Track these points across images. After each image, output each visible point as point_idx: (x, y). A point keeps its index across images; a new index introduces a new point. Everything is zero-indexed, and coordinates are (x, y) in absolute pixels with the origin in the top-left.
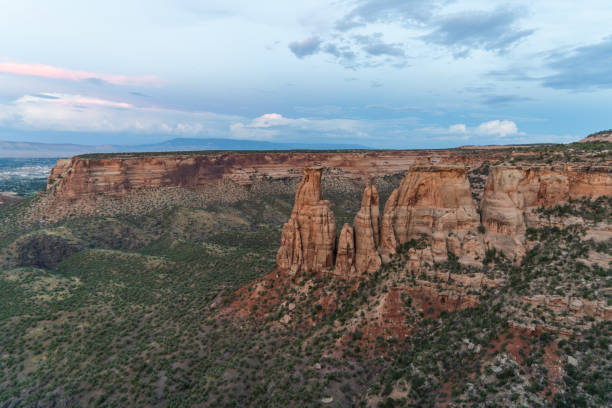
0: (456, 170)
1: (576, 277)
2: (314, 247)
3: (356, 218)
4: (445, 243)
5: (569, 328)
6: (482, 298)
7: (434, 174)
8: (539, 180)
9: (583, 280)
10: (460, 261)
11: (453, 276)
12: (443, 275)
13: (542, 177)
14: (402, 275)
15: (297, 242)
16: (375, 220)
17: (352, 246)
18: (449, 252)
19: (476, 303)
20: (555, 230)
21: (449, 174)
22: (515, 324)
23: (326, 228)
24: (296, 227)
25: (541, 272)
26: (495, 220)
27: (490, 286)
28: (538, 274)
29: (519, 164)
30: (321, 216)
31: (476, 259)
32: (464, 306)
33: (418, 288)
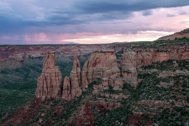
0: (111, 52)
1: (156, 92)
2: (52, 87)
3: (71, 73)
4: (107, 82)
5: (154, 112)
6: (122, 103)
7: (102, 54)
8: (142, 55)
9: (158, 93)
10: (113, 89)
11: (111, 95)
12: (107, 95)
13: (143, 54)
14: (91, 96)
15: (45, 85)
16: (79, 74)
17: (69, 85)
18: (109, 86)
19: (120, 106)
20: (148, 74)
21: (108, 53)
22: (135, 113)
23: (58, 78)
24: (44, 78)
25: (144, 91)
26: (126, 72)
27: (125, 98)
28: (143, 92)
29: (134, 49)
30: (55, 73)
31: (119, 88)
32: (116, 107)
33: (98, 101)
